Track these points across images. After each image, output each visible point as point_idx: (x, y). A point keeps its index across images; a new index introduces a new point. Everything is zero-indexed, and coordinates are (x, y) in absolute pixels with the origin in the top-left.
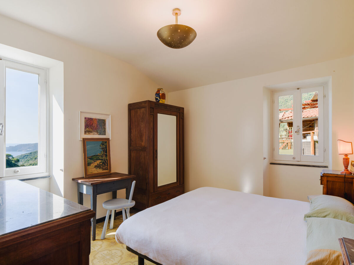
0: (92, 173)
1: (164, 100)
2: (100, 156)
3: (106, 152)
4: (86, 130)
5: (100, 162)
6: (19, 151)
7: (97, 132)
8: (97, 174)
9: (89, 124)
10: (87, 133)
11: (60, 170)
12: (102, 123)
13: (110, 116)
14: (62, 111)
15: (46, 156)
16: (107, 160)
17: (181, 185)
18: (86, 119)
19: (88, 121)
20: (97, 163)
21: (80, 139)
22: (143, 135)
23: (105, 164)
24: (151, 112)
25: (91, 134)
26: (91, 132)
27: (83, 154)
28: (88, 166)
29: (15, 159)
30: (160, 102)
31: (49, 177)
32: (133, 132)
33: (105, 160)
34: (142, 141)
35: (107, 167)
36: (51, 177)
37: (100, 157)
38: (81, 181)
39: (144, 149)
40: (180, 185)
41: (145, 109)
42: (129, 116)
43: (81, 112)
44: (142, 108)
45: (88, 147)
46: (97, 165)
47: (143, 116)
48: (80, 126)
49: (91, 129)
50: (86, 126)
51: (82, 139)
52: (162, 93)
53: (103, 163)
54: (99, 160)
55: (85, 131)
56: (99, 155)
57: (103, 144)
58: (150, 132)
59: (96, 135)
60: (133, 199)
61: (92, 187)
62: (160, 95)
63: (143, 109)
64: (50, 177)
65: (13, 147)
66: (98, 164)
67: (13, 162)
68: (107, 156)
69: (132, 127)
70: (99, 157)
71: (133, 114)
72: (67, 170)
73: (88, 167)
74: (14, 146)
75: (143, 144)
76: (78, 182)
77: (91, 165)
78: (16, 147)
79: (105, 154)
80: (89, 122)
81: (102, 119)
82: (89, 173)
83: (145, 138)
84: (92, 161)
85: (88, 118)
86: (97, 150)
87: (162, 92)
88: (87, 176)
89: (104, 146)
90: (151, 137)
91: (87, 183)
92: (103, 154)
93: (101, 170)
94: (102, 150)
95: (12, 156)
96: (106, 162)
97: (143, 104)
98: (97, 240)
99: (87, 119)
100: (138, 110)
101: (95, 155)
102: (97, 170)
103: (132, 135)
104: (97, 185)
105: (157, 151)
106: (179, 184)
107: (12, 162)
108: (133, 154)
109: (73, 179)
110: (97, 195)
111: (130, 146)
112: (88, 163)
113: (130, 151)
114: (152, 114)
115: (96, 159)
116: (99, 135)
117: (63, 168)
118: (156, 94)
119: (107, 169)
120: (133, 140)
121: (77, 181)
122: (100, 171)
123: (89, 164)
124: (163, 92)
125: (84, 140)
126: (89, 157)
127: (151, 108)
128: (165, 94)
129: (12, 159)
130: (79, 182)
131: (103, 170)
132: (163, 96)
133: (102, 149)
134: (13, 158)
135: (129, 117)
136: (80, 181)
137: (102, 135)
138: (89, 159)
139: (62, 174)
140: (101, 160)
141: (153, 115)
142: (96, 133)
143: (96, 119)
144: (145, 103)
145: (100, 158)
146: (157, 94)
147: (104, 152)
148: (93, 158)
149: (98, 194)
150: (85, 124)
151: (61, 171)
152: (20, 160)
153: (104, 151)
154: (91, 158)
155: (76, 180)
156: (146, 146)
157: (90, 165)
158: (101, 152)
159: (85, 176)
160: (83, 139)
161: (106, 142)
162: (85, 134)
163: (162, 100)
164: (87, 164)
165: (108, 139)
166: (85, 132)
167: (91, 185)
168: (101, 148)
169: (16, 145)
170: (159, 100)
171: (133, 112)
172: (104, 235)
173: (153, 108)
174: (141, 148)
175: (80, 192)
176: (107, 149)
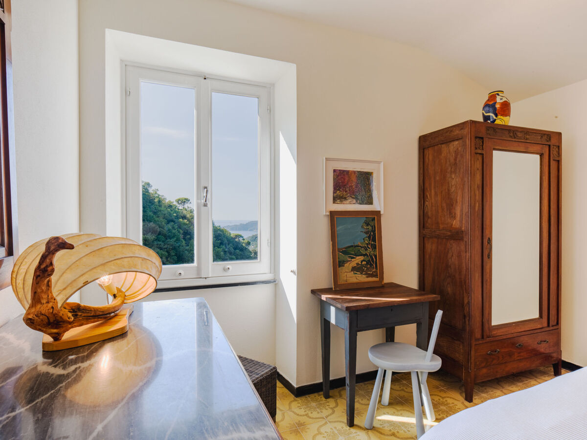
0: (347, 281)
1: (506, 118)
2: (362, 247)
3: (374, 240)
4: (335, 195)
5: (362, 259)
6: (251, 230)
7: (357, 199)
8: (357, 283)
9: (342, 182)
10: (338, 201)
11: (292, 271)
12: (366, 178)
13: (382, 163)
14: (294, 159)
15: (269, 244)
16: (376, 256)
17: (553, 326)
18: (335, 173)
19: (339, 177)
20: (357, 262)
21: (324, 214)
22: (457, 202)
23: (371, 265)
24: (476, 149)
25: (345, 202)
26: (345, 198)
27: (331, 243)
28: (339, 267)
29: (246, 241)
30: (498, 122)
31: (275, 283)
32: (431, 197)
33: (371, 257)
34: (455, 218)
35: (376, 272)
36: (277, 281)
37: (363, 249)
38: (326, 298)
39: (457, 236)
40: (548, 326)
41: (461, 141)
42: (422, 163)
43: (327, 159)
44: (453, 141)
45: (339, 229)
46: (356, 265)
47: (455, 160)
48: (325, 186)
49: (346, 191)
50: (337, 186)
51: (328, 214)
52: (502, 101)
53: (368, 262)
54: (361, 255)
55: (334, 197)
56: (360, 245)
57: (368, 225)
58: (475, 195)
59: (354, 204)
60: (436, 352)
61: (349, 315)
62: (498, 106)
63: (457, 143)
64: (275, 281)
65: (243, 224)
66: (358, 264)
67: (243, 244)
68: (375, 248)
69: (427, 185)
70: (359, 250)
71: (431, 158)
72: (302, 273)
73: (340, 269)
74: (245, 223)
75: (456, 223)
76: (321, 300)
77: (346, 265)
78: (247, 224)
79: (372, 245)
80: (342, 178)
81: (366, 172)
82: (341, 282)
83: (462, 210)
84: (347, 258)
85: (340, 170)
86: (357, 235)
87: (501, 99)
88: (339, 288)
89: (370, 228)
90: (477, 208)
91: (339, 306)
92: (367, 244)
93: (364, 276)
94: (366, 236)
95: (243, 237)
96: (373, 262)
97: (457, 132)
98: (356, 425)
99: (339, 172)
100: (443, 146)
101: (352, 246)
102: (356, 275)
103: (427, 203)
104: (357, 311)
105: (490, 241)
106: (545, 324)
107: (242, 246)
108: (430, 246)
109: (313, 292)
110: (358, 333)
111: (424, 227)
112: (339, 261)
113: (424, 238)
114: (480, 151)
115: (353, 253)
116: (361, 204)
117: (295, 268)
118: (486, 105)
119: (376, 276)
120: (430, 214)
121: (319, 297)
122: (362, 278)
123: (341, 264)
124: (504, 99)
125: (333, 215)
126: (342, 249)
127: (476, 137)
128: (509, 104)
129: (242, 241)
130: (322, 298)
131: (367, 277)
132: (505, 109)
133: (366, 233)
134: (244, 239)
135: (422, 166)
136: (324, 297)
137: (366, 204)
138: (341, 252)
139: (294, 279)
140: (364, 255)
141: (483, 154)
142: (354, 201)
143: (354, 172)
144: (462, 129)
145: (363, 251)
146: (490, 105)
147: (370, 241)
148: (348, 251)
149: (359, 331)
150: (334, 182)
151: (292, 274)
152: (251, 242)
153: (369, 237)
154: (345, 252)
155: (318, 295)
156: (463, 229)
157: (344, 266)
158: (364, 239)
159: (333, 287)
160: (331, 212)
161: (373, 219)
162: (334, 203)
163: (502, 117)
164: (338, 264)
165: (378, 213)
166: (335, 200)
167: (346, 310)
168: (363, 231)
169: (247, 222)
170: (495, 120)
171: (430, 154)
172: (372, 418)
173: (482, 138)
174: (449, 233)
175: (325, 319)
176: (374, 234)
